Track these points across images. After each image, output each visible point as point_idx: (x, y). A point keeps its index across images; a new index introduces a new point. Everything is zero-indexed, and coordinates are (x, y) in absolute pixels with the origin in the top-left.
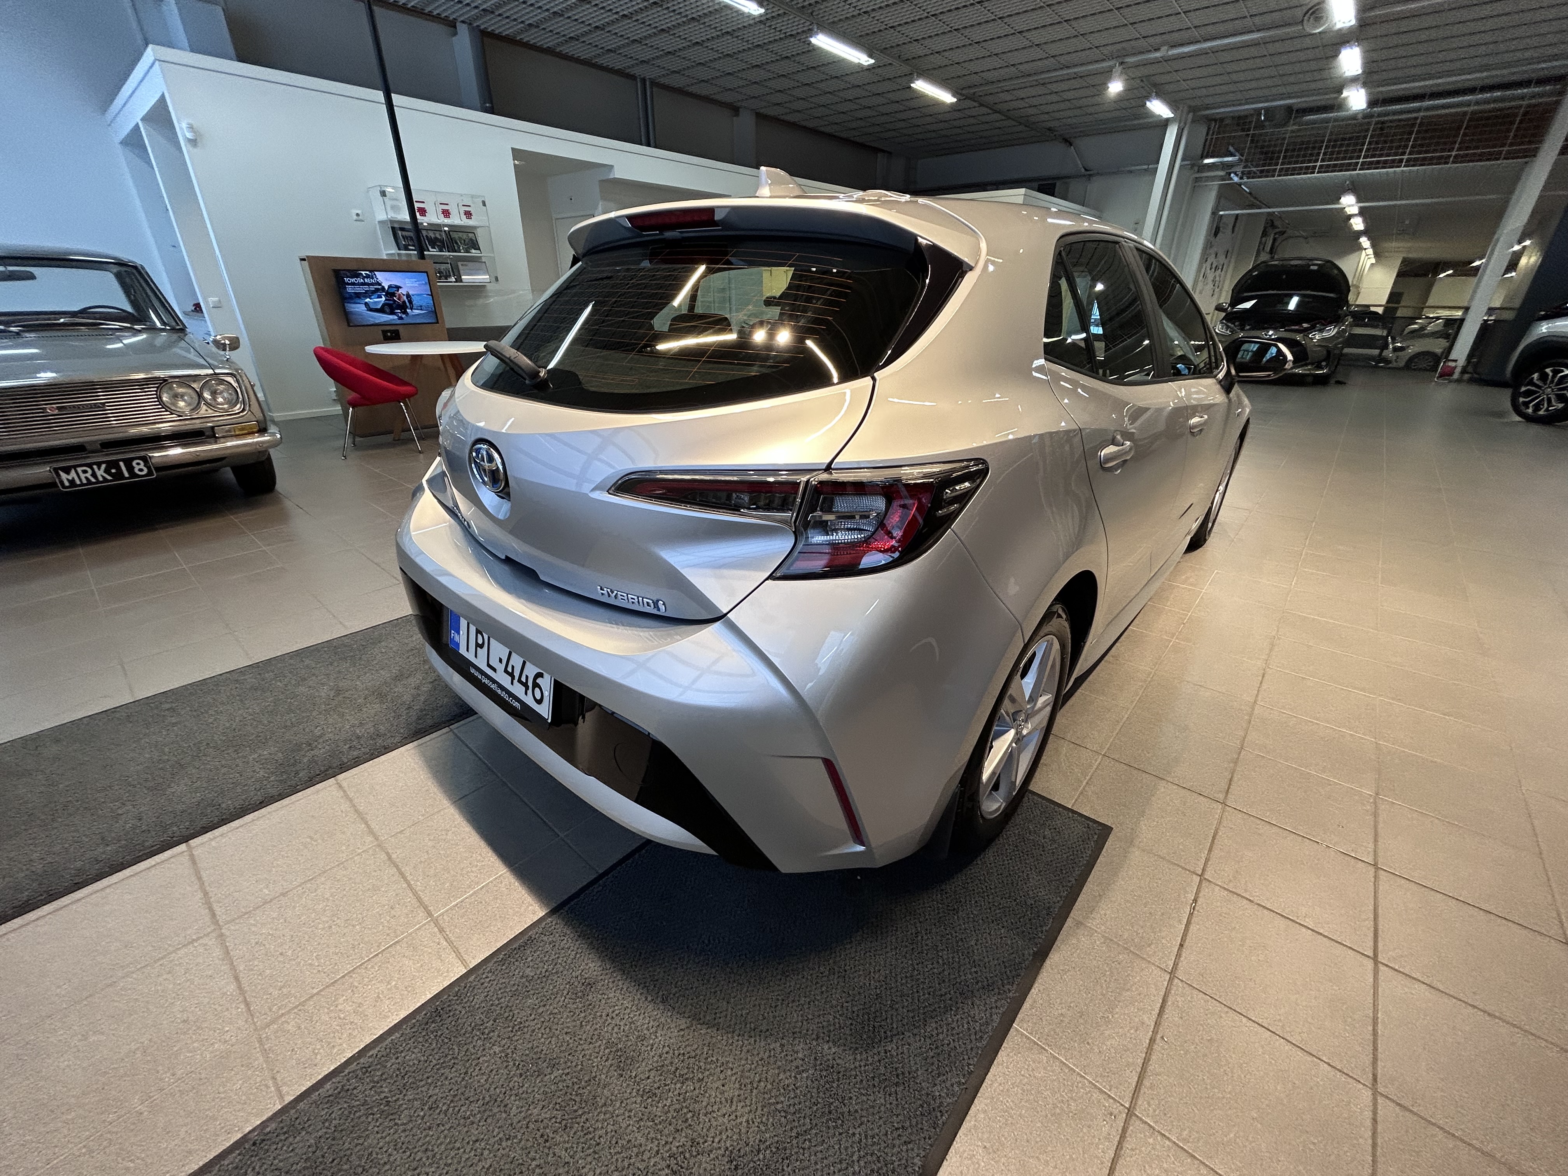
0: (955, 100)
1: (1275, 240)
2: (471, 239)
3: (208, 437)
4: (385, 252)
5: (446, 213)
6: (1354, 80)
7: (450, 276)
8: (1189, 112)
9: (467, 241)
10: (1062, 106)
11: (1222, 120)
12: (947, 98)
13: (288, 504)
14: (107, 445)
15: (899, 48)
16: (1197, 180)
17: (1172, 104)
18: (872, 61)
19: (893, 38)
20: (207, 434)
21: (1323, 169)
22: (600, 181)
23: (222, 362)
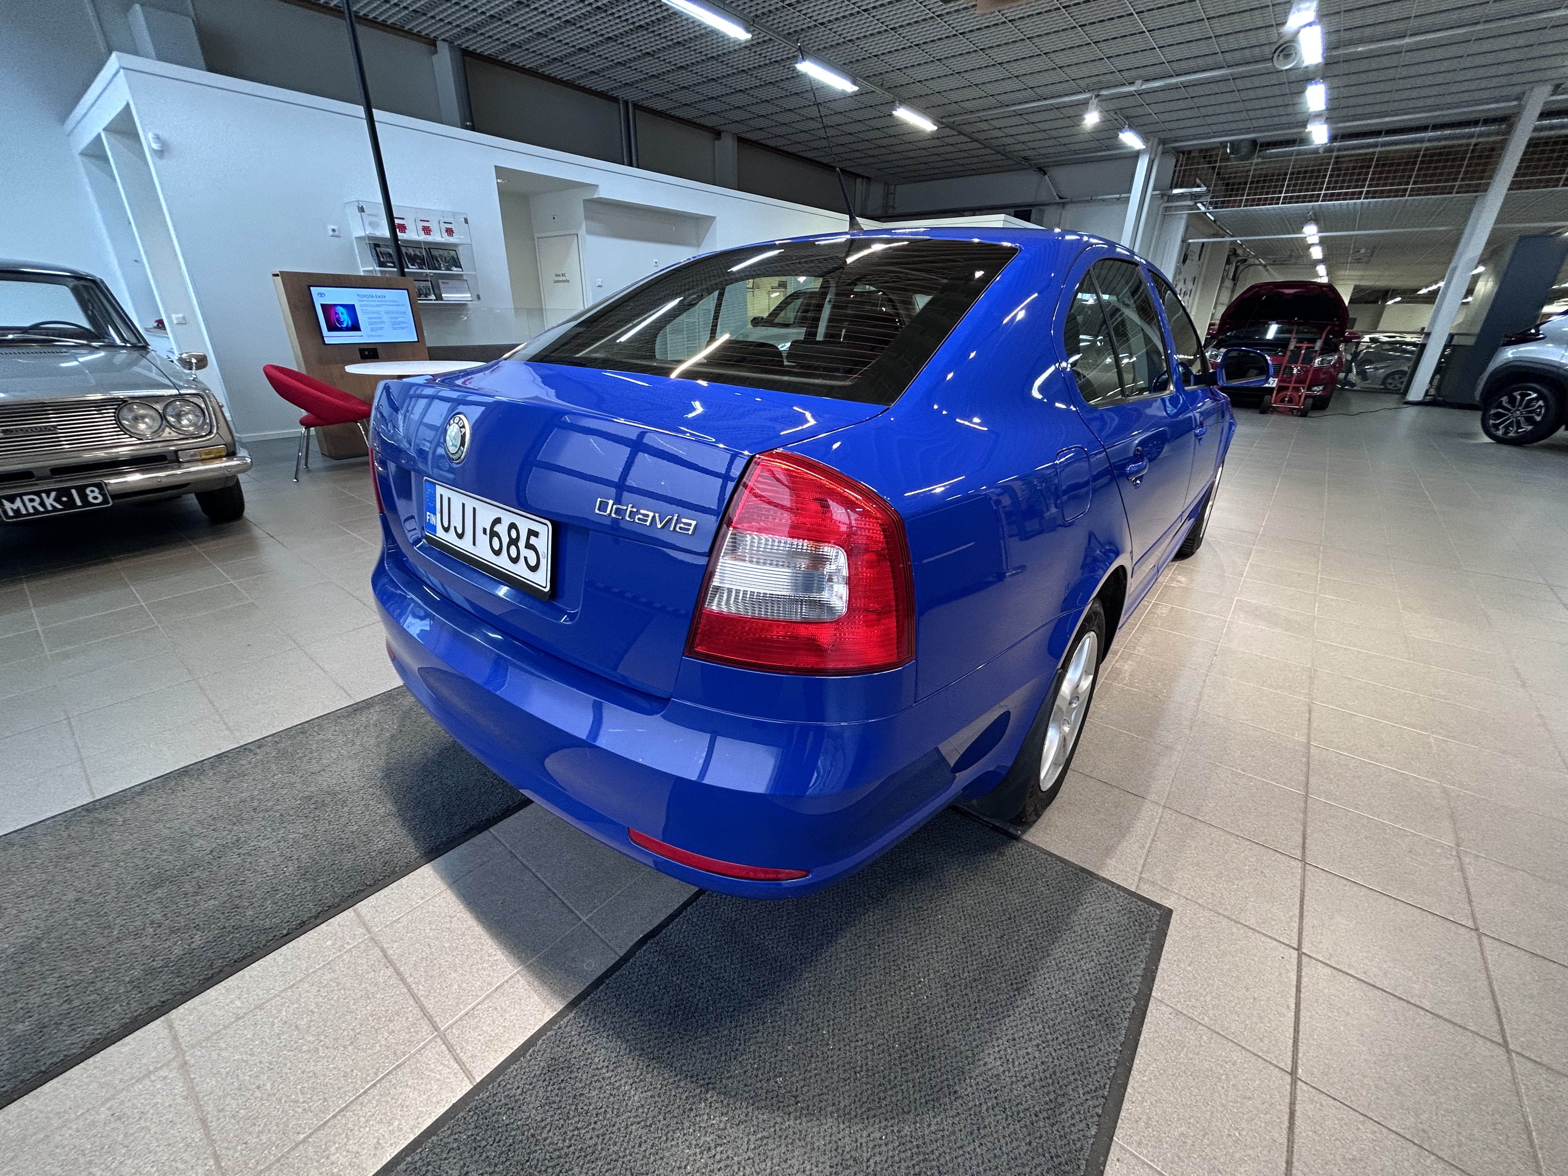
0: (935, 128)
1: (1237, 268)
2: (453, 257)
3: (171, 462)
4: (362, 269)
5: (427, 230)
6: (1318, 115)
7: (430, 295)
8: (1159, 144)
9: (448, 259)
10: (1039, 136)
11: (1190, 152)
12: (927, 125)
13: (258, 532)
14: (58, 471)
15: (881, 77)
16: (1167, 209)
17: (1145, 136)
18: (856, 88)
19: (877, 66)
20: (169, 458)
21: (1286, 201)
22: (584, 200)
23: (188, 381)
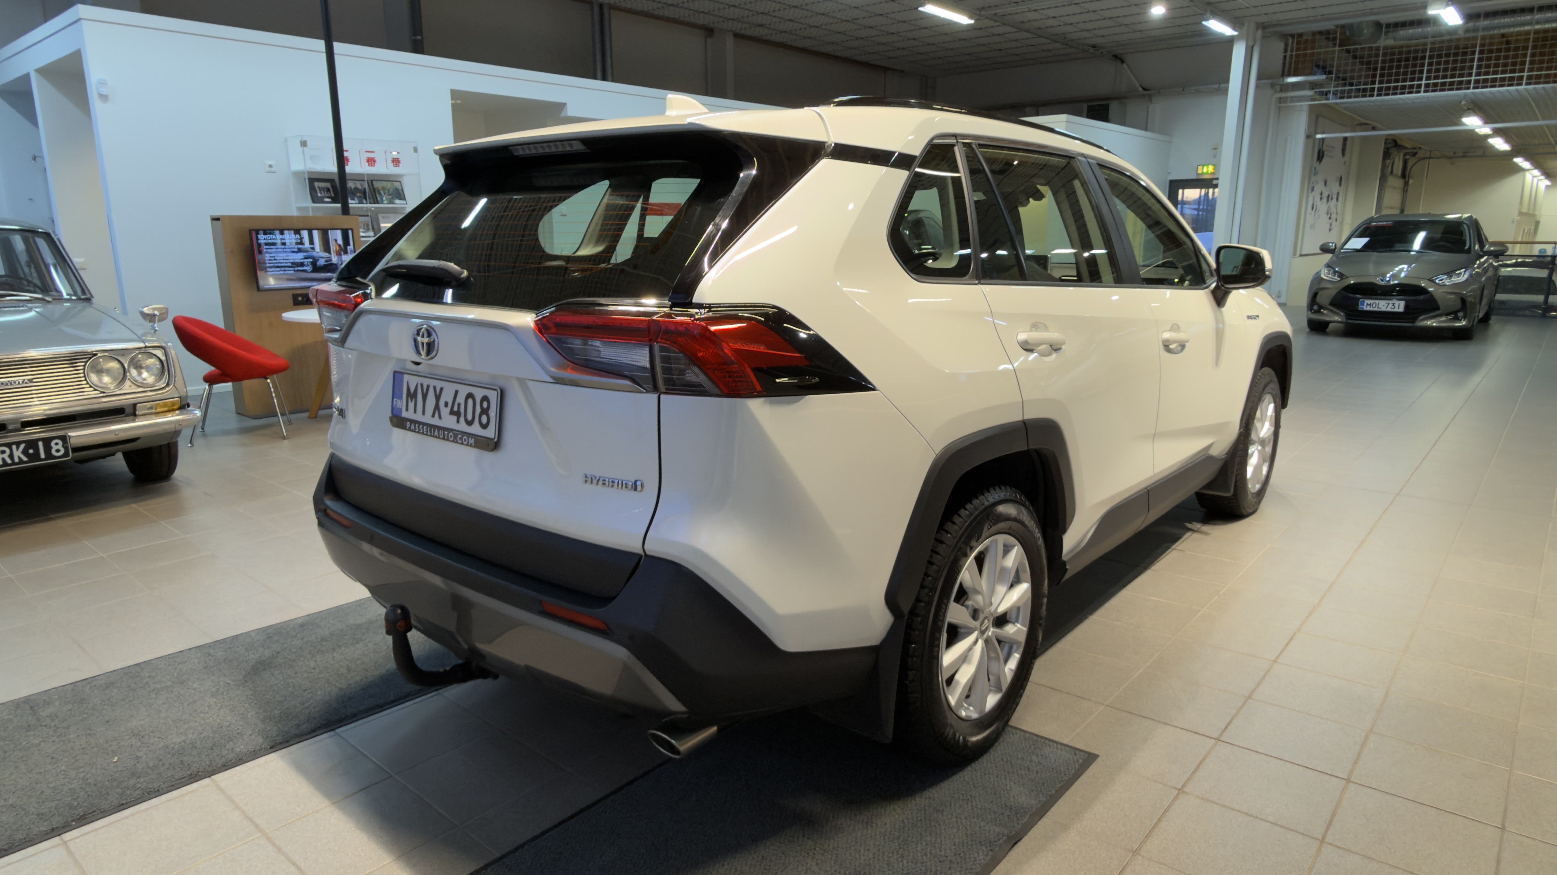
0: (972, 22)
1: (1405, 163)
2: (397, 189)
3: (128, 415)
4: (293, 208)
5: (371, 161)
7: (368, 230)
8: (1257, 29)
9: (391, 191)
10: (1105, 24)
11: (1300, 35)
12: (960, 19)
14: (28, 424)
16: (1281, 100)
17: (1236, 22)
20: (127, 411)
21: (1435, 88)
